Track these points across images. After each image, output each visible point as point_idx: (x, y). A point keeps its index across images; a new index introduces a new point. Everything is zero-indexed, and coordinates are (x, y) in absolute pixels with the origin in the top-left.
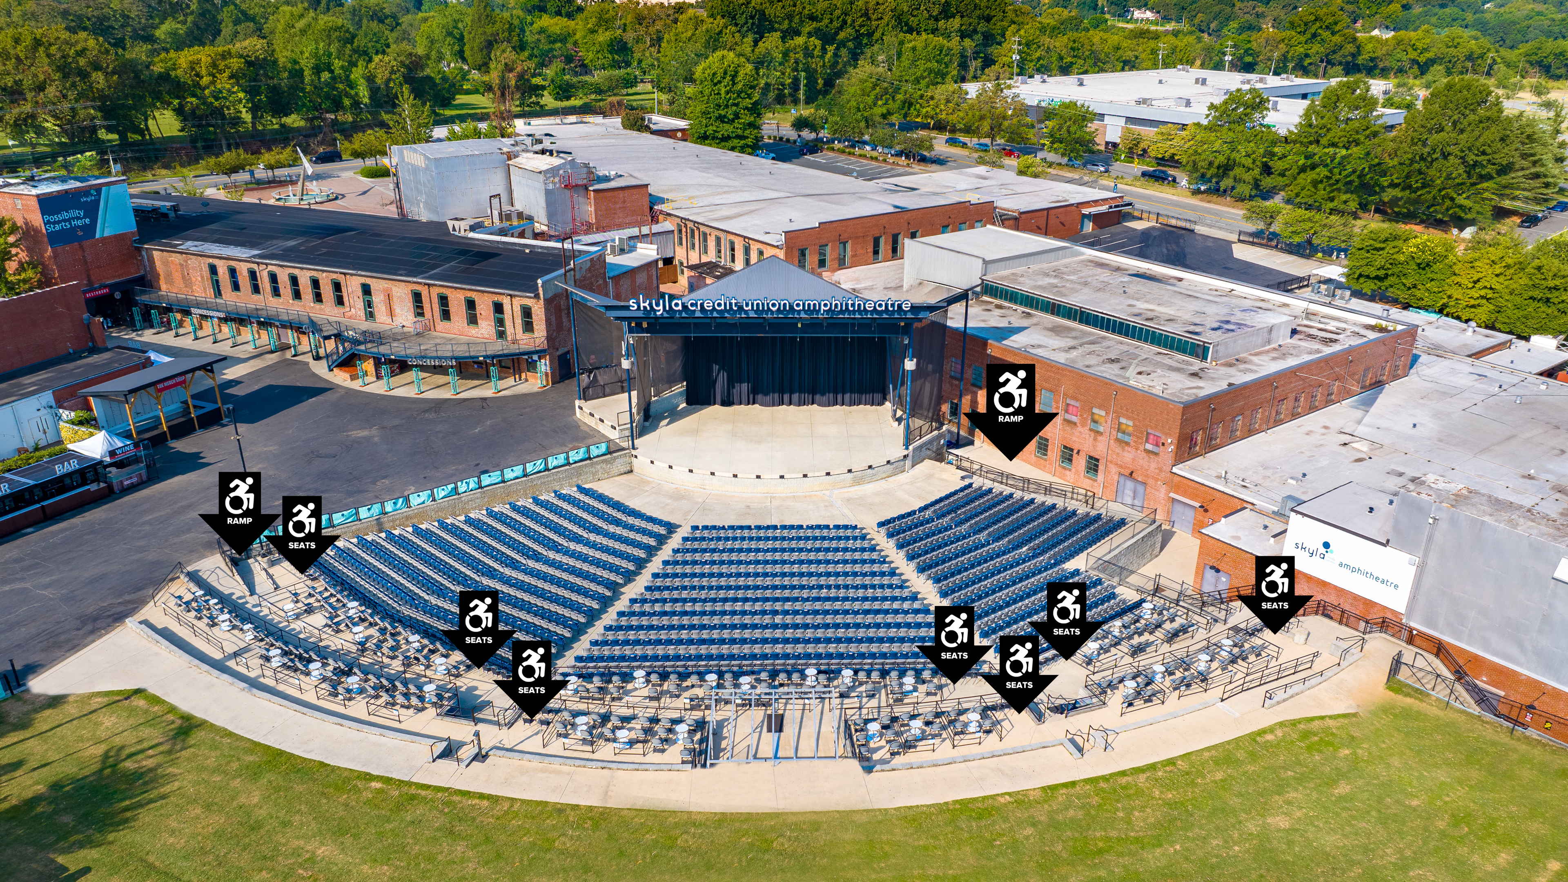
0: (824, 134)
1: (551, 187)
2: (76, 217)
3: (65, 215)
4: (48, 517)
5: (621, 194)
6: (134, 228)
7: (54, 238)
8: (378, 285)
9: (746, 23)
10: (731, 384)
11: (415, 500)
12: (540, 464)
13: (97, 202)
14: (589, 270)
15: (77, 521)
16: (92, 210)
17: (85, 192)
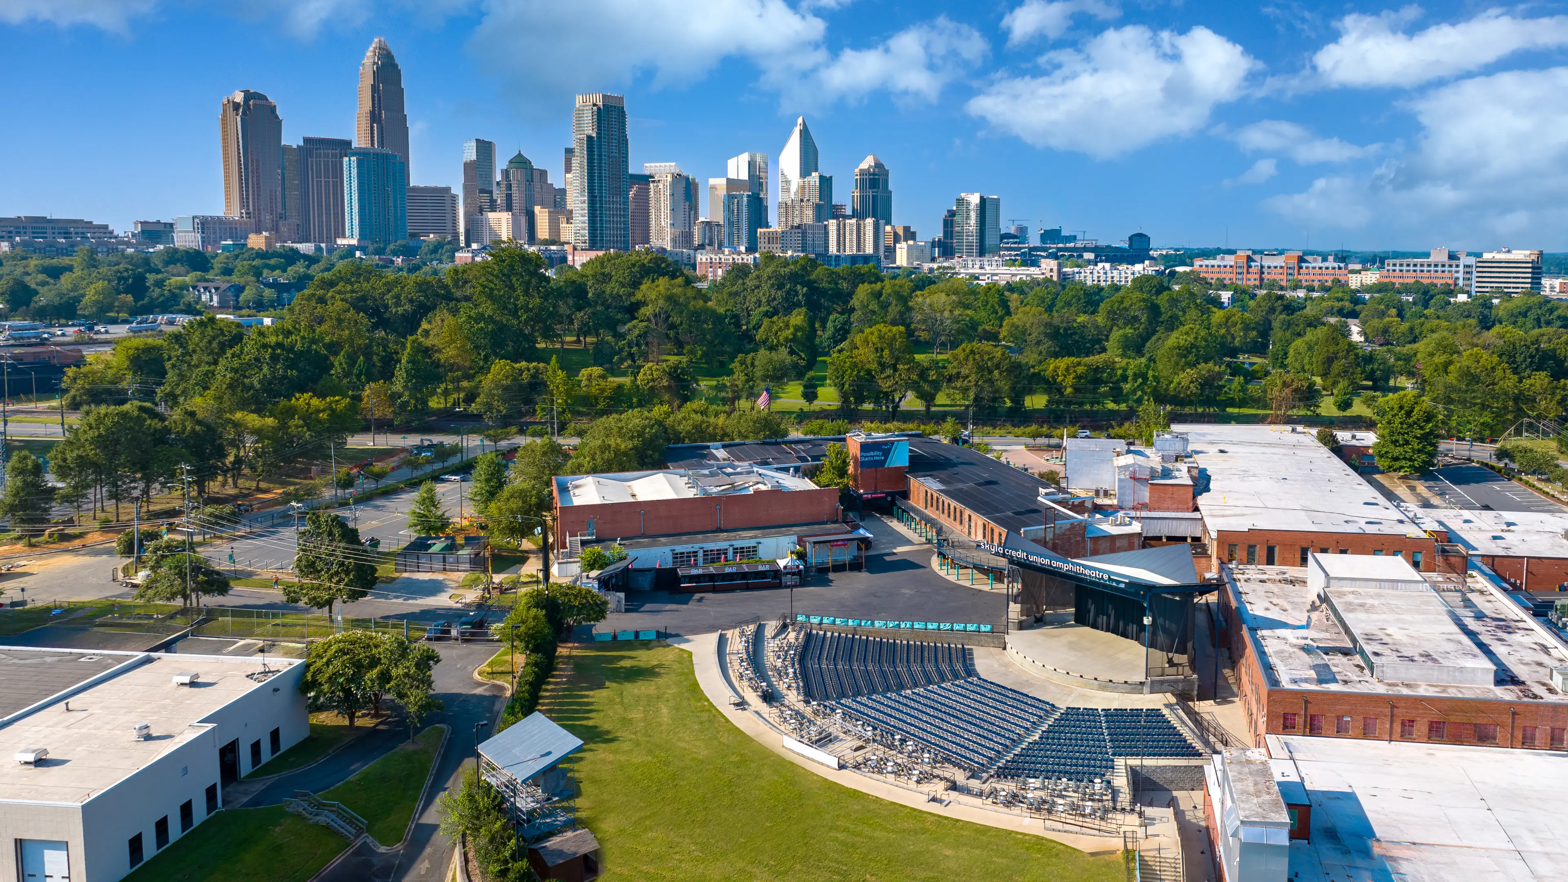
0: (1515, 466)
1: (1122, 477)
2: (877, 455)
3: (872, 454)
4: (748, 588)
5: (1171, 488)
6: (907, 464)
7: (863, 464)
8: (975, 516)
9: (1525, 361)
10: (1096, 615)
11: (877, 624)
12: (948, 626)
13: (890, 450)
14: (1069, 530)
15: (755, 593)
16: (887, 453)
17: (886, 443)
